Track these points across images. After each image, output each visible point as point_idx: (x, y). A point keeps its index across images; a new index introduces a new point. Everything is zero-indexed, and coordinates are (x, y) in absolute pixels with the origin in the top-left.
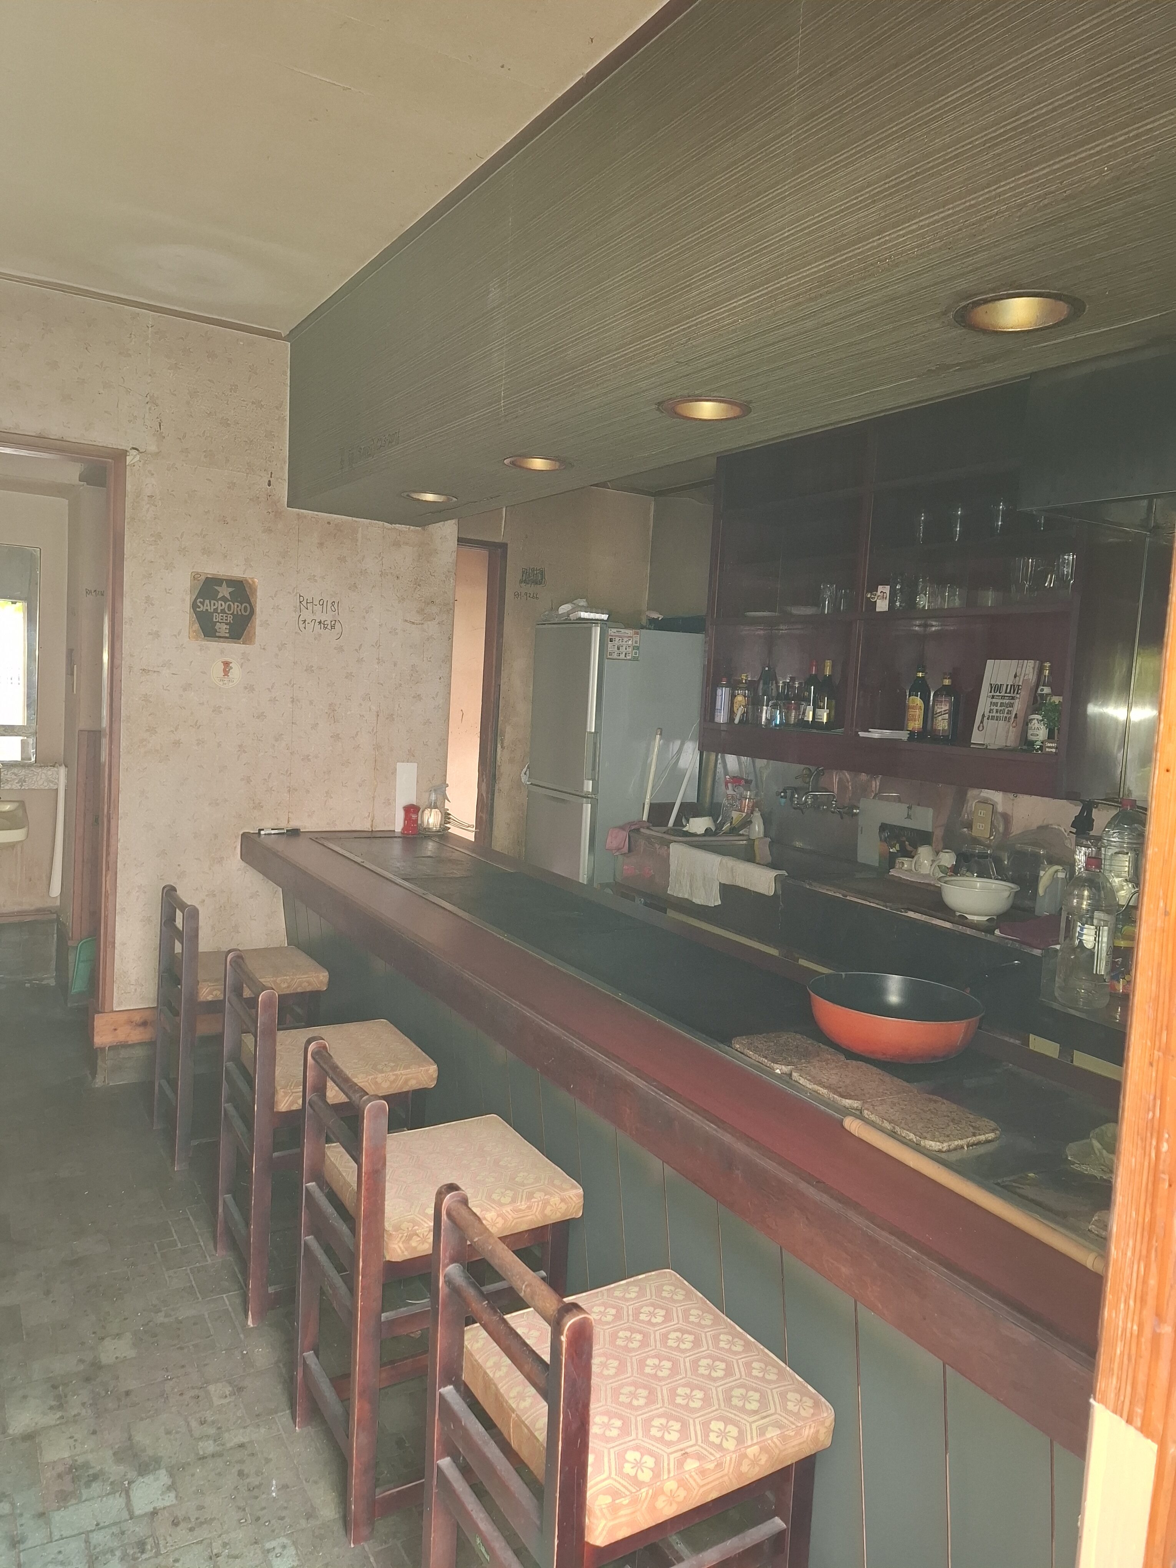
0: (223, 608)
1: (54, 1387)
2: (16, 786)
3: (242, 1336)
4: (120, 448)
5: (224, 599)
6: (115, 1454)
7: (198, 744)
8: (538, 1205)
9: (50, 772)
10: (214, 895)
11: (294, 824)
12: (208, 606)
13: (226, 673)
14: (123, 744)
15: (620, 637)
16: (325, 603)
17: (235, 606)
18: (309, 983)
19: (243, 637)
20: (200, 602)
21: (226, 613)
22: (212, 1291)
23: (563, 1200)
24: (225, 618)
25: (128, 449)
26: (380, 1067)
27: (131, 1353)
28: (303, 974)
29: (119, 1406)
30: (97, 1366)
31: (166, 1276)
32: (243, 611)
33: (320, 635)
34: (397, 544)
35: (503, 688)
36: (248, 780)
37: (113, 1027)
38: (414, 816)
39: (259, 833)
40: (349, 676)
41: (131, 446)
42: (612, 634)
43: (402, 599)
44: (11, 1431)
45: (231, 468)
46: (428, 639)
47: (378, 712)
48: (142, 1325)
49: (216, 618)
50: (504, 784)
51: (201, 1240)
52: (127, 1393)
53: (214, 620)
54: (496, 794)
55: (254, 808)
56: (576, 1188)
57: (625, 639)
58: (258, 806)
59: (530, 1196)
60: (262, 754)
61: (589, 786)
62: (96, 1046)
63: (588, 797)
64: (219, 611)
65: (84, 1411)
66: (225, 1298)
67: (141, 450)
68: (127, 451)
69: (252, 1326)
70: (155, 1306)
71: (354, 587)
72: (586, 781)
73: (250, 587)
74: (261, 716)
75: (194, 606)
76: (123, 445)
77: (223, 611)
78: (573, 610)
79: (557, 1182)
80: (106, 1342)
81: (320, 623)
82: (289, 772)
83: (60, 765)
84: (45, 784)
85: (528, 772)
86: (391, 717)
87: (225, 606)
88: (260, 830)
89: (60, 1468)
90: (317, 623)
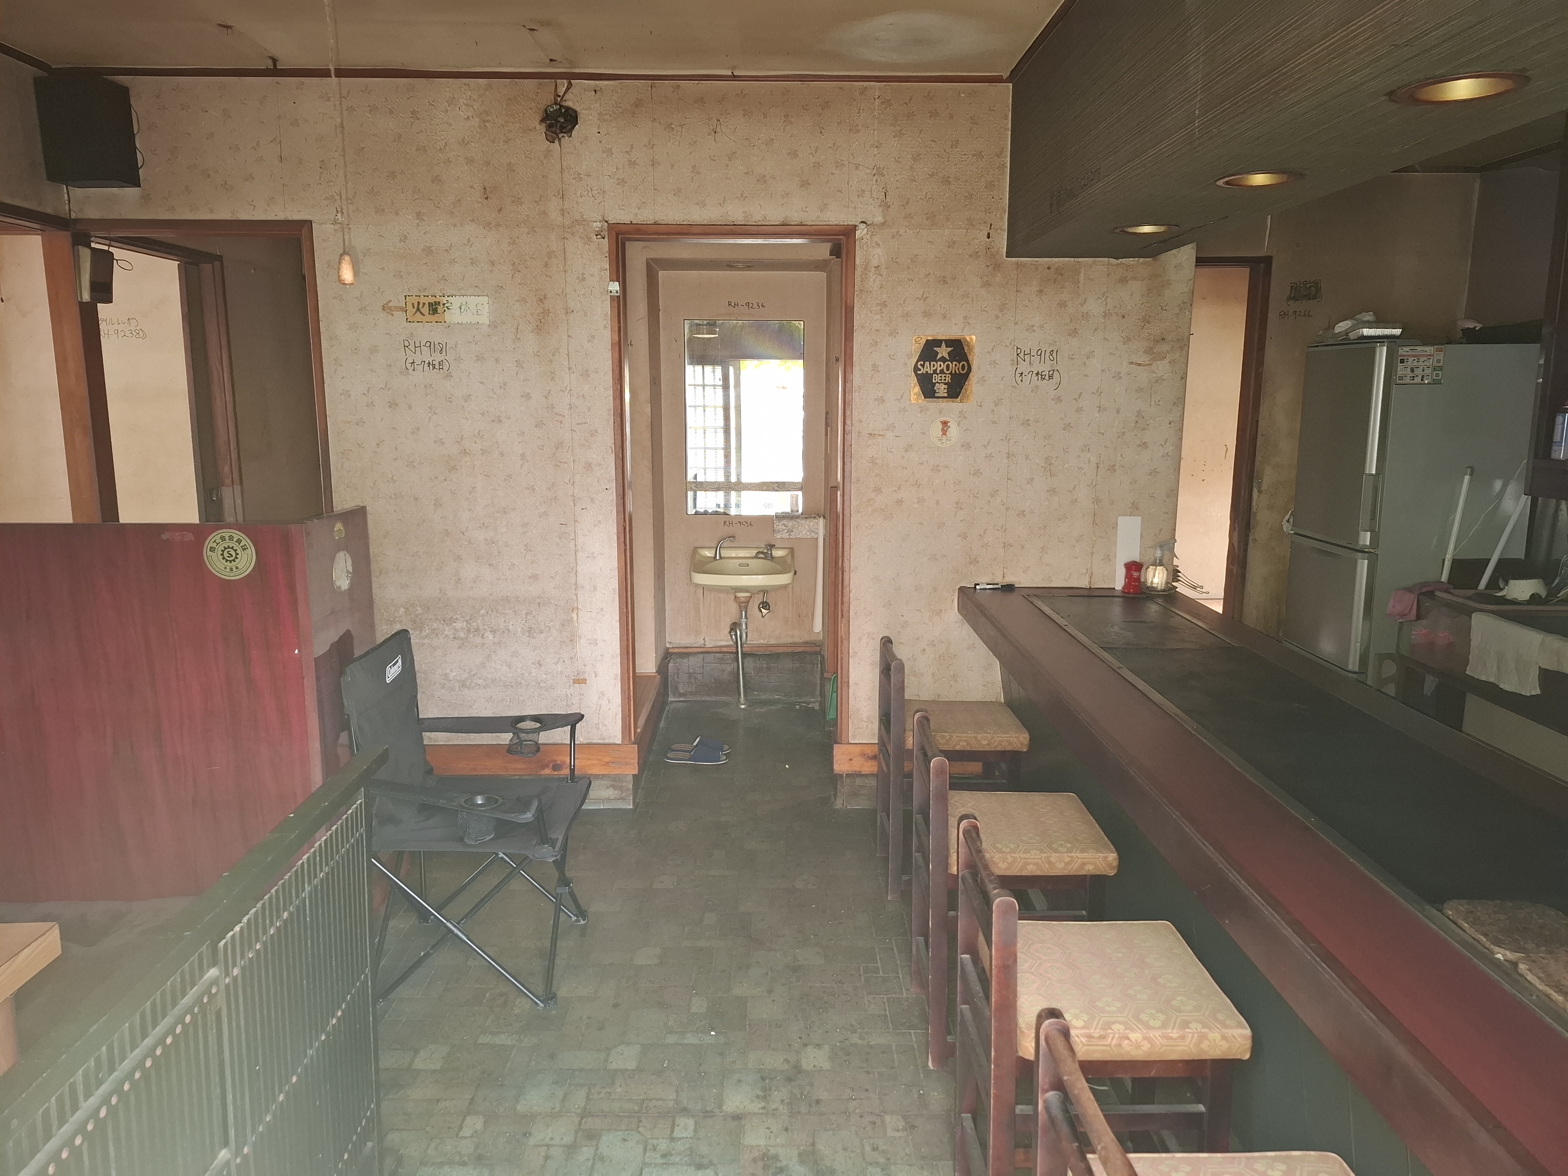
0: (942, 368)
1: (763, 1079)
2: (786, 536)
3: (922, 1075)
4: (850, 223)
5: (943, 359)
6: (800, 1155)
7: (918, 502)
8: (1193, 1037)
9: (811, 523)
10: (934, 645)
11: (1009, 579)
12: (928, 368)
13: (944, 432)
14: (854, 503)
15: (1414, 356)
16: (1043, 353)
17: (953, 365)
18: (1010, 743)
19: (961, 395)
20: (921, 365)
21: (945, 373)
22: (901, 1025)
23: (1224, 1038)
24: (943, 378)
25: (857, 224)
26: (1055, 846)
27: (827, 1065)
28: (1004, 733)
29: (809, 1112)
30: (798, 1069)
31: (866, 1000)
32: (960, 369)
33: (1037, 387)
34: (1123, 281)
35: (1262, 423)
36: (964, 536)
37: (849, 757)
38: (1135, 574)
39: (975, 587)
40: (1067, 427)
41: (861, 220)
42: (1404, 353)
43: (1127, 340)
44: (724, 1108)
45: (951, 227)
46: (1156, 381)
47: (1097, 464)
48: (840, 1042)
49: (936, 378)
50: (1260, 533)
51: (900, 972)
52: (818, 1102)
53: (934, 381)
54: (1251, 544)
55: (970, 563)
56: (1243, 1027)
57: (1422, 359)
58: (974, 561)
59: (1185, 1024)
60: (978, 510)
61: (1366, 538)
62: (835, 772)
63: (1365, 552)
64: (938, 372)
65: (781, 1107)
66: (913, 1035)
67: (868, 223)
68: (856, 226)
69: (932, 1068)
70: (852, 1026)
71: (1074, 333)
72: (1362, 533)
73: (968, 345)
74: (977, 473)
75: (916, 369)
76: (852, 220)
77: (942, 372)
78: (1354, 328)
79: (1220, 1016)
80: (809, 1049)
81: (1037, 374)
82: (1004, 528)
83: (820, 517)
84: (808, 534)
85: (1291, 520)
86: (1112, 468)
87: (944, 366)
88: (976, 585)
89: (756, 1154)
90: (1034, 375)
